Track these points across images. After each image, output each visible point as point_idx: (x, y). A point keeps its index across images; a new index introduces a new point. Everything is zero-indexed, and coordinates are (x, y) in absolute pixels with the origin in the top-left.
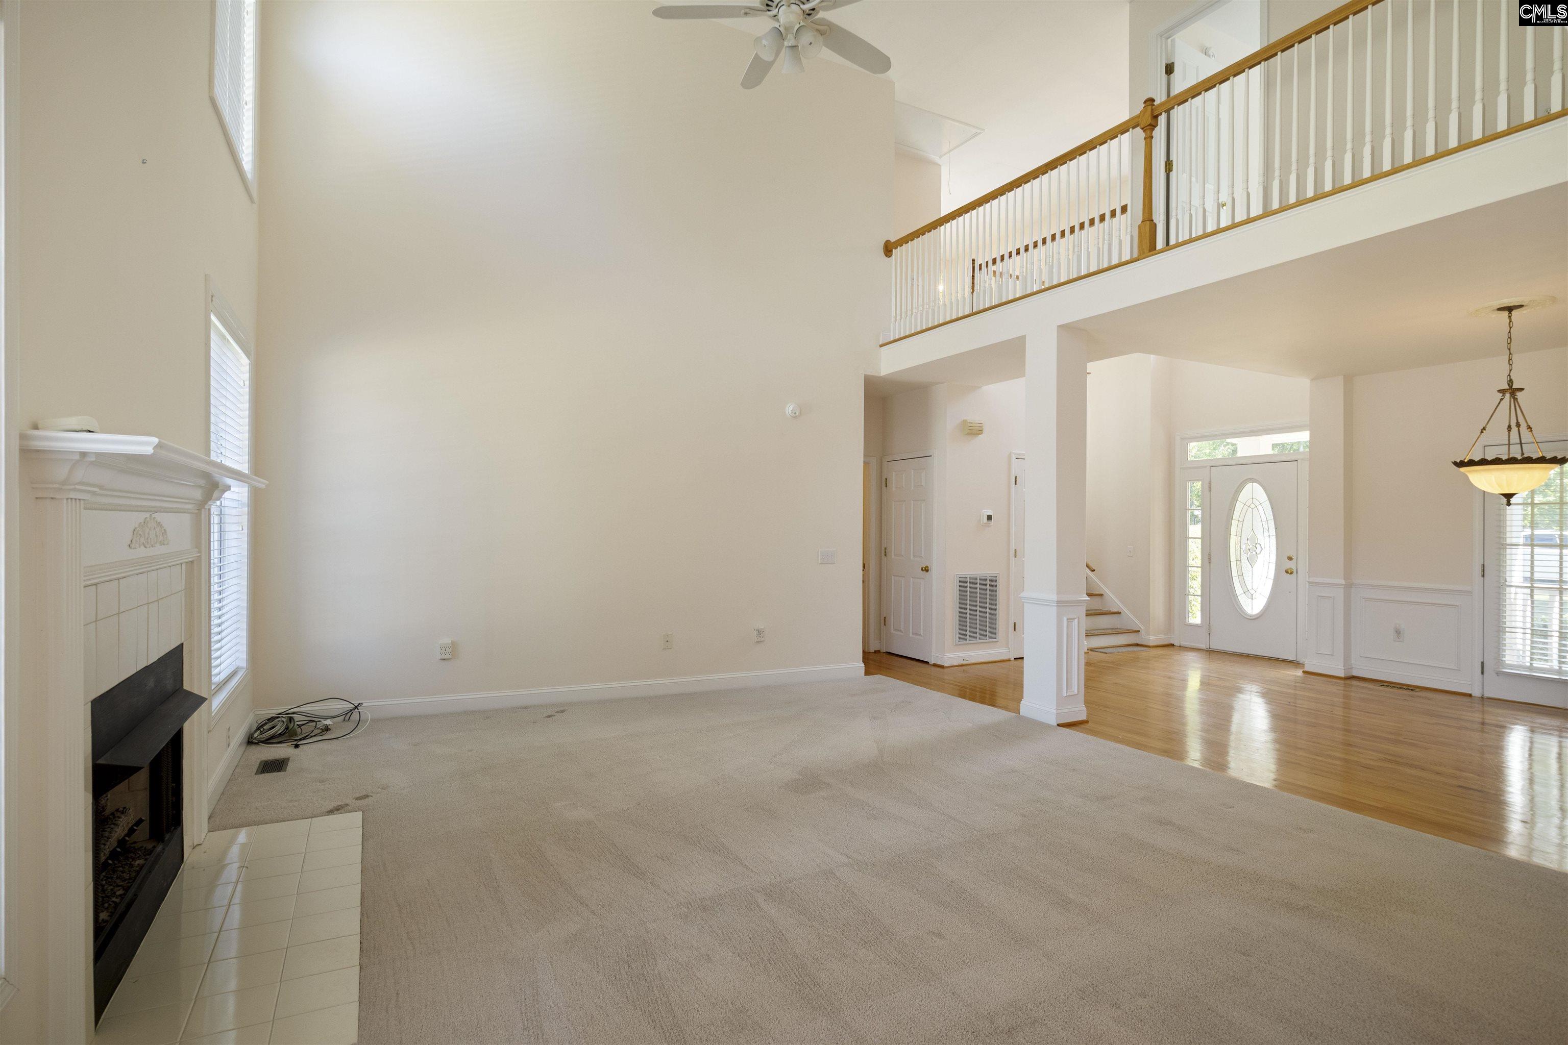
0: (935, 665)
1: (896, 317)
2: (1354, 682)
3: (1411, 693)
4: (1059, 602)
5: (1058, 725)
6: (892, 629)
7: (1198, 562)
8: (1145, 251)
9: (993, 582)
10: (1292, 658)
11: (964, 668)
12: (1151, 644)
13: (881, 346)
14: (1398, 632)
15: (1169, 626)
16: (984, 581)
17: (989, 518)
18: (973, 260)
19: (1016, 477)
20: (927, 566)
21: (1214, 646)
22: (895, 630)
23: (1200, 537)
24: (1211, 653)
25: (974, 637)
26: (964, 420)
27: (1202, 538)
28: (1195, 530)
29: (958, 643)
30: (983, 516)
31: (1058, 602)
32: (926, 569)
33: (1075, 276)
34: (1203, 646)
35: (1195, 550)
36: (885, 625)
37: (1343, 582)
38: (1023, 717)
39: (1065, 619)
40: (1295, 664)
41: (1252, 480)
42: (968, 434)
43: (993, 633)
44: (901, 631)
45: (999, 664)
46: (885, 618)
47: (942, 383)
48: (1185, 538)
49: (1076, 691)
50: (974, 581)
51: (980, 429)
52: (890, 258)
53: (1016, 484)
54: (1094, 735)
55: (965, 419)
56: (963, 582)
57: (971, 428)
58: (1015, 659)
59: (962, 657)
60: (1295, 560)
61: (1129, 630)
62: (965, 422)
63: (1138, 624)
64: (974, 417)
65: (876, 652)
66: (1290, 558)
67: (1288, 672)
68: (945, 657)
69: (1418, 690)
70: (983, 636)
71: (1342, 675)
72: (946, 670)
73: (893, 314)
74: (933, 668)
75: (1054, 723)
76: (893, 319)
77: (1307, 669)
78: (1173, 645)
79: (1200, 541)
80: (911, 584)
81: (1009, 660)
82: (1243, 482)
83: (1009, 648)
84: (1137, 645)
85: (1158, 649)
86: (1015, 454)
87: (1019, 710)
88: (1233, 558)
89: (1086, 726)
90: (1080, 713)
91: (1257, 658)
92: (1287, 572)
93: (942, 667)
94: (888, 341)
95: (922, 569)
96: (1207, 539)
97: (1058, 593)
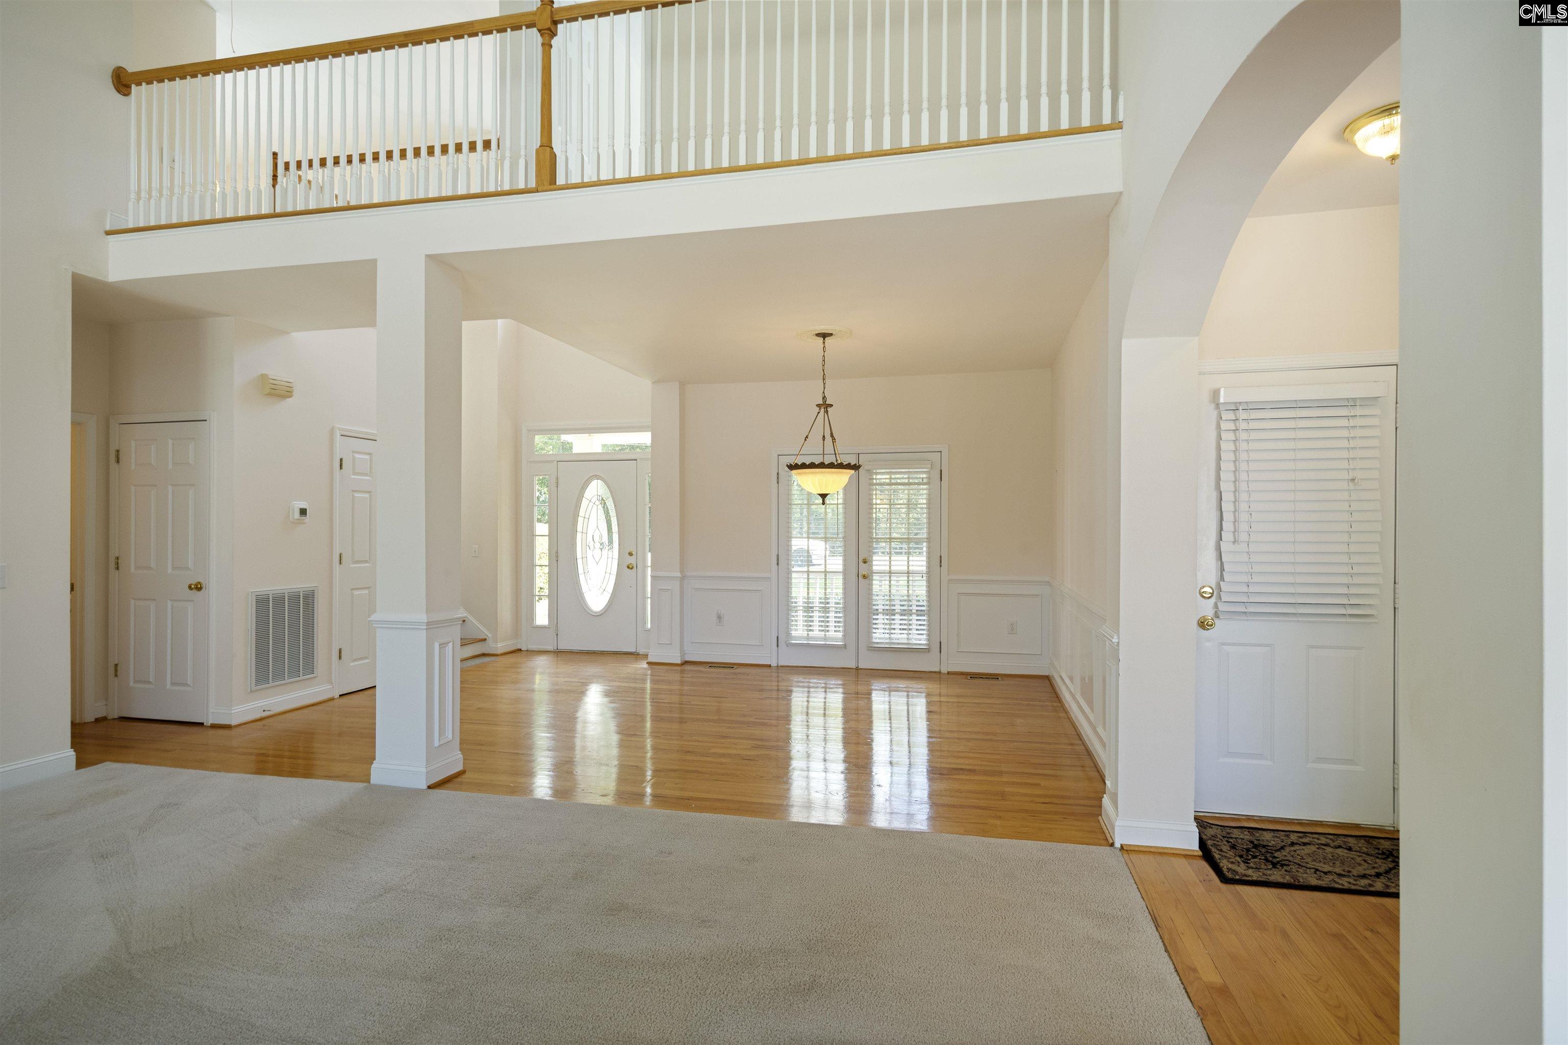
0: (214, 726)
1: (139, 193)
2: (687, 667)
3: (732, 671)
4: (431, 625)
5: (429, 787)
6: (131, 678)
7: (545, 561)
8: (545, 183)
9: (309, 598)
10: (633, 650)
11: (263, 722)
12: (499, 652)
13: (108, 233)
14: (719, 617)
15: (516, 632)
16: (295, 598)
17: (303, 512)
18: (275, 155)
19: (341, 460)
20: (199, 583)
21: (563, 646)
22: (136, 682)
23: (547, 534)
24: (558, 653)
25: (279, 675)
26: (262, 375)
27: (549, 536)
28: (542, 529)
29: (254, 688)
30: (293, 510)
31: (428, 623)
32: (198, 587)
33: (450, 194)
34: (550, 648)
35: (542, 546)
36: (116, 675)
37: (679, 575)
38: (375, 785)
39: (437, 645)
40: (635, 656)
41: (597, 477)
42: (269, 394)
43: (310, 668)
44: (149, 683)
45: (315, 708)
46: (116, 665)
47: (227, 316)
48: (532, 535)
49: (450, 737)
50: (279, 600)
51: (289, 389)
52: (128, 97)
53: (341, 468)
54: (479, 791)
55: (264, 372)
56: (262, 602)
57: (273, 386)
58: (340, 696)
59: (261, 707)
60: (635, 556)
61: (475, 639)
62: (264, 377)
63: (486, 633)
64: (279, 373)
65: (97, 720)
66: (631, 554)
67: (635, 666)
68: (233, 712)
69: (736, 667)
70: (295, 672)
71: (679, 662)
72: (234, 732)
73: (133, 187)
74: (212, 732)
75: (424, 786)
76: (133, 196)
77: (650, 659)
78: (520, 650)
79: (547, 538)
80: (169, 609)
81: (332, 699)
82: (589, 478)
83: (331, 683)
84: (484, 655)
85: (508, 656)
86: (340, 429)
87: (369, 775)
88: (579, 555)
89: (465, 778)
90: (454, 762)
91: (602, 653)
92: (628, 567)
93: (228, 727)
94: (123, 227)
95: (190, 587)
96: (553, 537)
97: (428, 611)
